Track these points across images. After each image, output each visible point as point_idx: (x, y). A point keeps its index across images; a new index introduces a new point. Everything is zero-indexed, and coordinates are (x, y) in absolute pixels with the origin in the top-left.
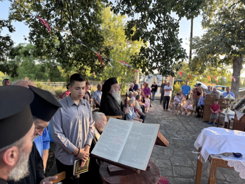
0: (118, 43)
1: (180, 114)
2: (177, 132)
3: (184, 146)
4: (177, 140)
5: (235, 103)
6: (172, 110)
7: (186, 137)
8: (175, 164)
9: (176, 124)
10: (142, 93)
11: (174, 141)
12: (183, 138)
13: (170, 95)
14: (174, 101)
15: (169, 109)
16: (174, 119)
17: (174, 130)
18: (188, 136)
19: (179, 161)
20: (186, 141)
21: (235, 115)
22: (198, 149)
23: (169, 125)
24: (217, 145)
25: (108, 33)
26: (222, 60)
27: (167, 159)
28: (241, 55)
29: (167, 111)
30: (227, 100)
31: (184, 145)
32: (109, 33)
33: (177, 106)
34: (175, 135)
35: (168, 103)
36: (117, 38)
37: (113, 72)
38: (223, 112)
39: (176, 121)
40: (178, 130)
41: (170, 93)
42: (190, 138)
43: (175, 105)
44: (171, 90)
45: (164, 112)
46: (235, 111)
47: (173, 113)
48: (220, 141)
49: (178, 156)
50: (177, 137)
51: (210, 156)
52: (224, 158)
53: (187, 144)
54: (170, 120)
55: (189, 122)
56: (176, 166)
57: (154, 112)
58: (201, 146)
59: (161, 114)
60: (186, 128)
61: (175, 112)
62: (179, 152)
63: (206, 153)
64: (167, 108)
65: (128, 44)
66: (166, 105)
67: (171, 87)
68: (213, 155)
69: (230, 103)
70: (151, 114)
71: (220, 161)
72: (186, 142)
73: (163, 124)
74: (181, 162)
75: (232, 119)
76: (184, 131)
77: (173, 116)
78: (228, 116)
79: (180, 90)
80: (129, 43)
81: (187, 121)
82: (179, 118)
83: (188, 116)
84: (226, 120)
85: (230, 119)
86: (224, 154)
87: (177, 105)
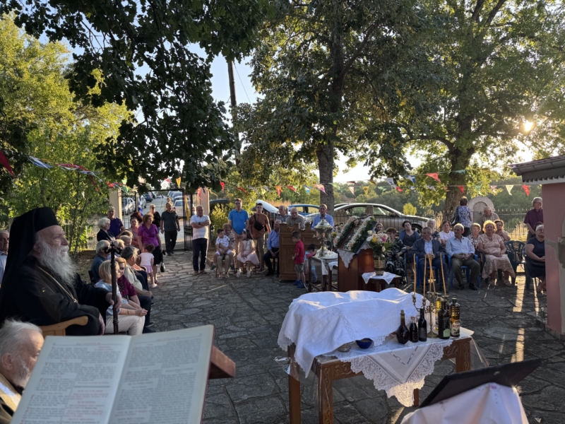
0: (50, 115)
1: (233, 276)
2: (231, 318)
3: (253, 349)
4: (235, 338)
5: (335, 235)
6: (215, 269)
7: (254, 325)
8: (239, 399)
9: (227, 300)
10: (135, 239)
11: (230, 341)
12: (247, 329)
13: (207, 236)
14: (217, 247)
15: (207, 269)
16: (222, 290)
17: (224, 316)
18: (256, 323)
19: (247, 390)
20: (255, 334)
21: (339, 258)
22: (286, 350)
23: (211, 307)
24: (326, 332)
25: (15, 88)
26: (299, 151)
27: (220, 393)
28: (329, 143)
29: (203, 273)
30: (321, 230)
31: (253, 347)
32: (18, 88)
33: (224, 258)
34: (228, 328)
35: (204, 255)
36: (46, 101)
37: (42, 192)
38: (317, 256)
39: (227, 293)
40: (235, 313)
41: (205, 231)
42: (262, 327)
43: (220, 257)
44: (206, 223)
45: (196, 277)
46: (338, 250)
47: (217, 276)
48: (329, 322)
49: (243, 377)
50: (234, 332)
51: (315, 360)
52: (343, 356)
53: (258, 342)
54: (213, 293)
55: (254, 290)
56: (244, 402)
57: (171, 281)
58: (293, 341)
59: (191, 284)
60: (249, 304)
61: (221, 273)
62: (244, 366)
63: (306, 354)
64: (203, 267)
65: (82, 119)
66: (199, 259)
67: (207, 217)
68: (321, 356)
69: (327, 236)
70: (164, 288)
71: (337, 367)
72: (254, 337)
73: (197, 307)
74: (251, 389)
75: (334, 267)
76: (247, 313)
77: (218, 283)
78: (327, 261)
79: (227, 222)
80: (82, 116)
81: (249, 289)
82: (231, 285)
83: (250, 277)
84: (324, 272)
85: (331, 269)
86: (341, 350)
87: (224, 255)
